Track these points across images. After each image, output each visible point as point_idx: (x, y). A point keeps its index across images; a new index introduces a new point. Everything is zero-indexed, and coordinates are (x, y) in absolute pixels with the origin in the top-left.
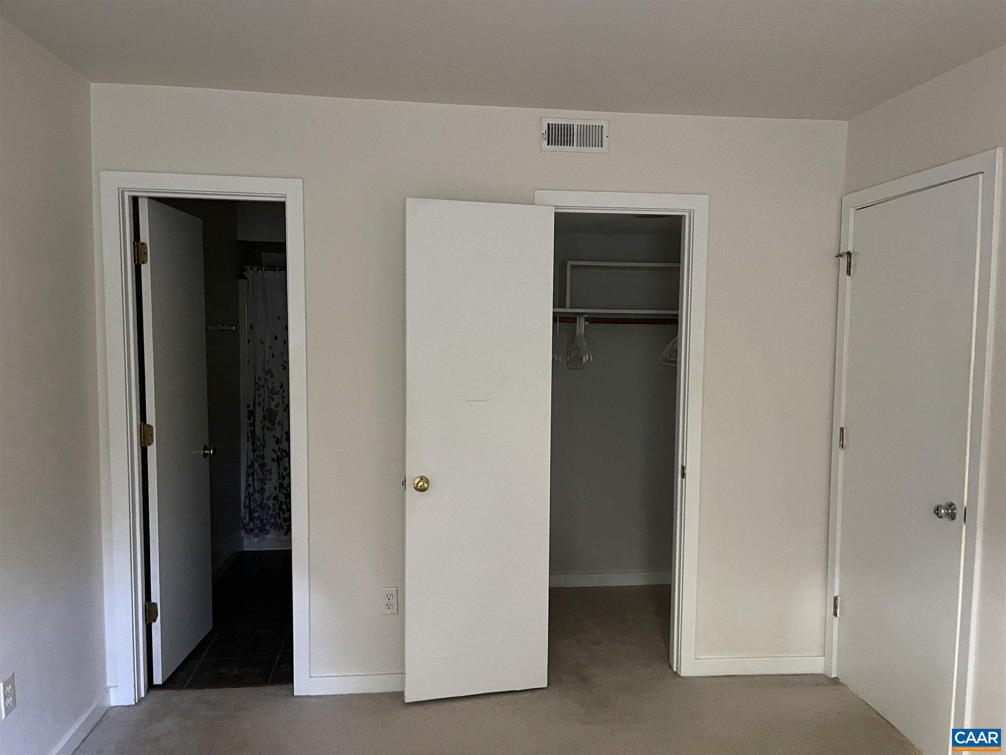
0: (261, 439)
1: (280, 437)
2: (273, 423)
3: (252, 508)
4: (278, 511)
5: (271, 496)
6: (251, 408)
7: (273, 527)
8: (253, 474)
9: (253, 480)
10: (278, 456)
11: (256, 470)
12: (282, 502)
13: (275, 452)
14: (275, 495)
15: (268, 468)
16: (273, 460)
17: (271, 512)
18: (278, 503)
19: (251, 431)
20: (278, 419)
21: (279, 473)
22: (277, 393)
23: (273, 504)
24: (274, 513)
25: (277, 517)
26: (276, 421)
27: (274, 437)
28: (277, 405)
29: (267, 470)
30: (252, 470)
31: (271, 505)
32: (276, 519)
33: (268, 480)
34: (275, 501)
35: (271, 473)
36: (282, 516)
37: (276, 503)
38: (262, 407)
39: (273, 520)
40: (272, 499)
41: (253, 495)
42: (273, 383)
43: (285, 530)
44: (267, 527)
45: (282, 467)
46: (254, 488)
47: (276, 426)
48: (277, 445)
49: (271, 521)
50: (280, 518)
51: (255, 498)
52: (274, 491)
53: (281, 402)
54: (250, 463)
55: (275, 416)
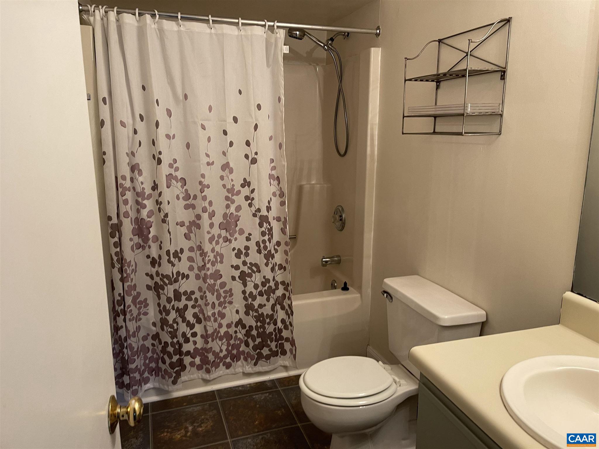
0: (133, 263)
1: (156, 257)
2: (146, 239)
3: (126, 358)
4: (162, 355)
5: (148, 335)
6: (115, 221)
7: (154, 373)
8: (124, 313)
9: (125, 320)
10: (156, 283)
11: (129, 306)
12: (166, 343)
13: (152, 277)
14: (155, 333)
15: (141, 298)
16: (149, 287)
17: (149, 355)
18: (160, 343)
19: (117, 254)
20: (153, 232)
21: (159, 305)
22: (150, 196)
23: (153, 345)
24: (155, 356)
25: (160, 361)
26: (151, 236)
27: (148, 257)
28: (151, 213)
29: (140, 301)
30: (122, 307)
31: (151, 348)
32: (157, 363)
33: (143, 314)
34: (155, 340)
35: (146, 305)
36: (168, 361)
37: (156, 342)
38: (130, 218)
39: (153, 365)
40: (150, 338)
41: (126, 339)
42: (142, 183)
43: (173, 378)
44: (146, 374)
45: (163, 298)
46: (127, 330)
47: (150, 242)
48: (154, 267)
49: (151, 365)
50: (164, 362)
51: (130, 344)
52: (154, 328)
53: (156, 211)
54: (119, 298)
55: (148, 228)
